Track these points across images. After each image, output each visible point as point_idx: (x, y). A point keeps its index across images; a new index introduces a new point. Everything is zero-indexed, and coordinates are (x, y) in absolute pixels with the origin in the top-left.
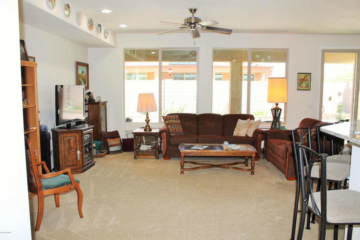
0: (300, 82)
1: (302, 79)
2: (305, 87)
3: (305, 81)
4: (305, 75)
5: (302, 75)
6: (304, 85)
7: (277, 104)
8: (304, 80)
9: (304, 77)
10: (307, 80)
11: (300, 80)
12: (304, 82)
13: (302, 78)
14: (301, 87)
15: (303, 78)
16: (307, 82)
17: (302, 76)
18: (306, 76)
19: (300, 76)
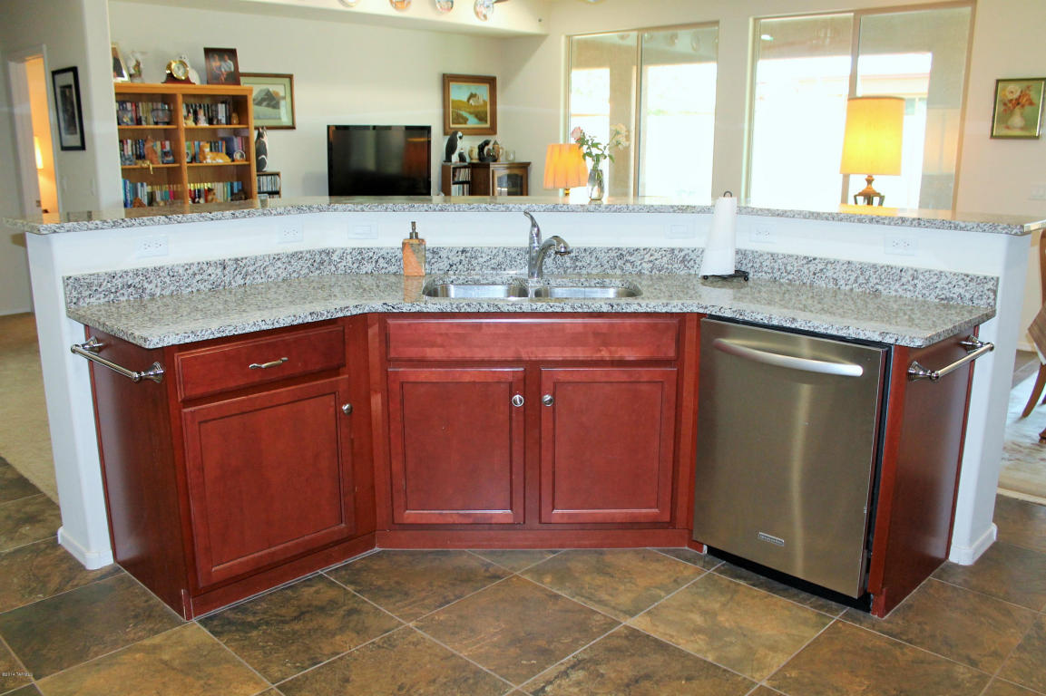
0: (1005, 110)
1: (1011, 101)
2: (1022, 129)
3: (1023, 106)
4: (1025, 84)
5: (1011, 87)
6: (1017, 120)
7: (870, 181)
8: (1018, 102)
9: (1018, 94)
10: (1031, 103)
11: (1005, 104)
12: (1018, 110)
13: (1010, 97)
14: (1008, 128)
15: (1015, 96)
16: (1028, 109)
17: (1014, 91)
18: (1028, 87)
19: (1004, 89)
